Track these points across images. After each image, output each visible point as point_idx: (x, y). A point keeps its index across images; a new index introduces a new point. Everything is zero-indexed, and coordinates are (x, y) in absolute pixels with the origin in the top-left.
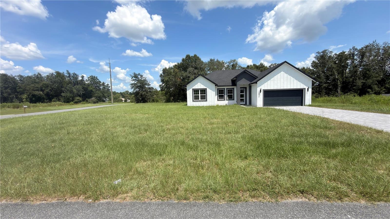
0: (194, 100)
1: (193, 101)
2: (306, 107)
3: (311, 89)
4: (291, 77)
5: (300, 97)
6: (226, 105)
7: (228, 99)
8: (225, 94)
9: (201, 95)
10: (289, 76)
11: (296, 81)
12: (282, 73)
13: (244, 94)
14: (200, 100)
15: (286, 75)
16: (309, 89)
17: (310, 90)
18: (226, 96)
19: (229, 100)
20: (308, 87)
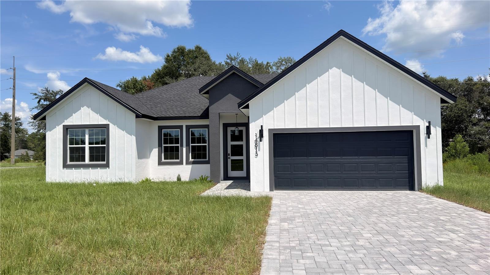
0: (71, 161)
1: (65, 166)
2: (424, 195)
3: (439, 130)
4: (367, 87)
5: (405, 159)
6: (179, 179)
7: (193, 160)
8: (182, 146)
10: (358, 85)
11: (382, 100)
12: (334, 71)
13: (243, 143)
14: (87, 161)
15: (346, 79)
16: (432, 128)
17: (437, 132)
18: (184, 149)
19: (194, 163)
20: (429, 123)
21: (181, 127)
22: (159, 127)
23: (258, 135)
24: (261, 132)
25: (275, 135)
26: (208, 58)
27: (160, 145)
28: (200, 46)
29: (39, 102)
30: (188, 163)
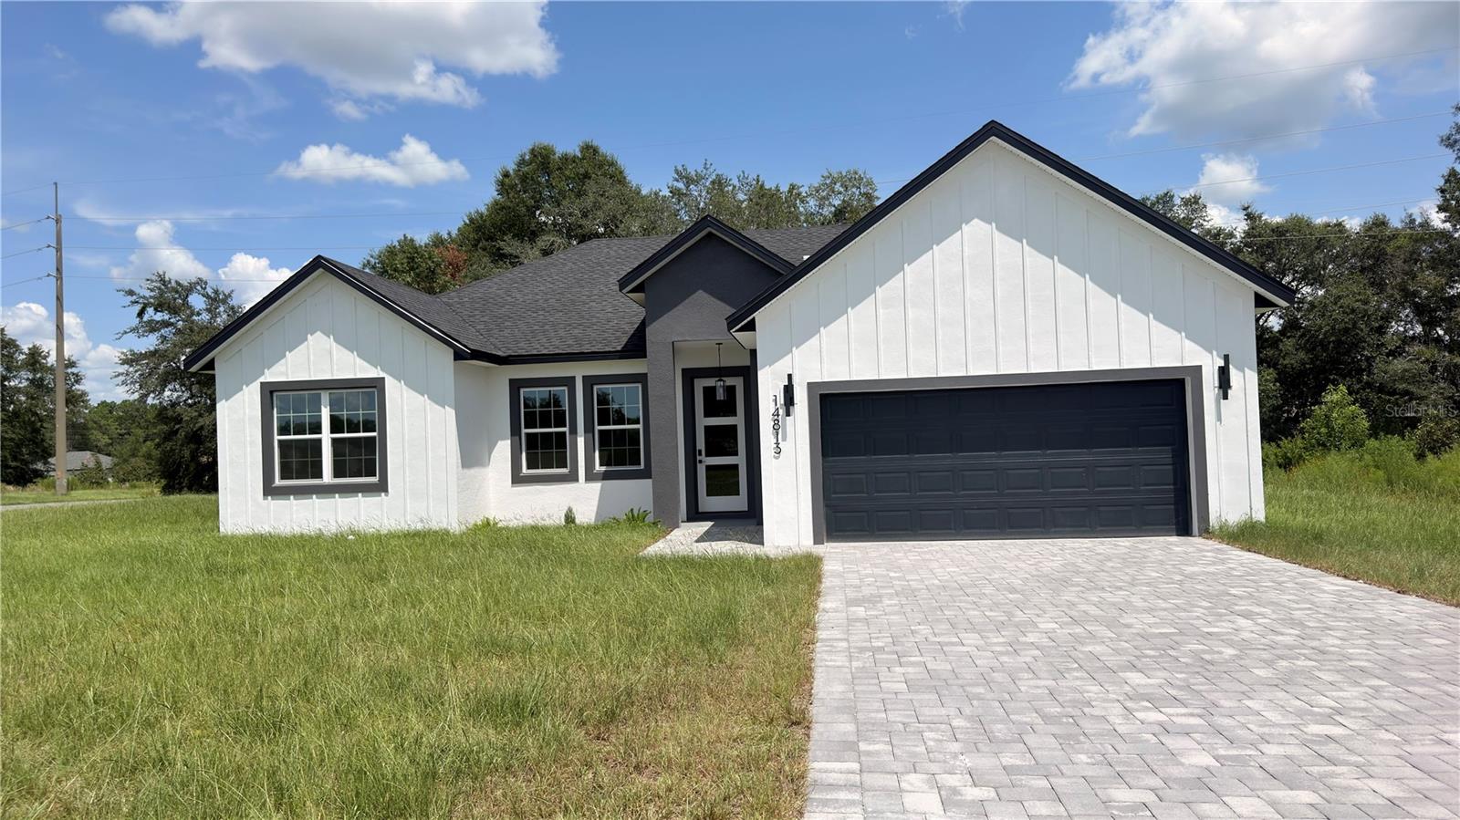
0: (283, 477)
1: (270, 490)
2: (1212, 544)
3: (1252, 378)
4: (1061, 269)
5: (1165, 454)
6: (570, 518)
7: (604, 468)
8: (574, 431)
9: (334, 440)
10: (1038, 263)
11: (1103, 303)
12: (976, 231)
13: (738, 420)
14: (328, 476)
15: (1006, 247)
16: (1233, 372)
17: (1247, 383)
18: (581, 441)
19: (606, 476)
20: (1226, 358)
21: (569, 382)
22: (512, 381)
23: (781, 400)
24: (789, 390)
25: (823, 397)
26: (618, 177)
27: (515, 431)
28: (595, 143)
29: (141, 314)
30: (590, 477)
